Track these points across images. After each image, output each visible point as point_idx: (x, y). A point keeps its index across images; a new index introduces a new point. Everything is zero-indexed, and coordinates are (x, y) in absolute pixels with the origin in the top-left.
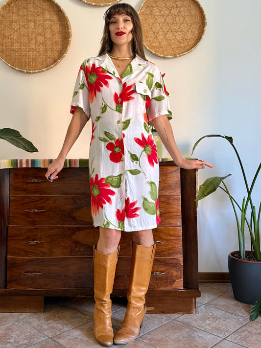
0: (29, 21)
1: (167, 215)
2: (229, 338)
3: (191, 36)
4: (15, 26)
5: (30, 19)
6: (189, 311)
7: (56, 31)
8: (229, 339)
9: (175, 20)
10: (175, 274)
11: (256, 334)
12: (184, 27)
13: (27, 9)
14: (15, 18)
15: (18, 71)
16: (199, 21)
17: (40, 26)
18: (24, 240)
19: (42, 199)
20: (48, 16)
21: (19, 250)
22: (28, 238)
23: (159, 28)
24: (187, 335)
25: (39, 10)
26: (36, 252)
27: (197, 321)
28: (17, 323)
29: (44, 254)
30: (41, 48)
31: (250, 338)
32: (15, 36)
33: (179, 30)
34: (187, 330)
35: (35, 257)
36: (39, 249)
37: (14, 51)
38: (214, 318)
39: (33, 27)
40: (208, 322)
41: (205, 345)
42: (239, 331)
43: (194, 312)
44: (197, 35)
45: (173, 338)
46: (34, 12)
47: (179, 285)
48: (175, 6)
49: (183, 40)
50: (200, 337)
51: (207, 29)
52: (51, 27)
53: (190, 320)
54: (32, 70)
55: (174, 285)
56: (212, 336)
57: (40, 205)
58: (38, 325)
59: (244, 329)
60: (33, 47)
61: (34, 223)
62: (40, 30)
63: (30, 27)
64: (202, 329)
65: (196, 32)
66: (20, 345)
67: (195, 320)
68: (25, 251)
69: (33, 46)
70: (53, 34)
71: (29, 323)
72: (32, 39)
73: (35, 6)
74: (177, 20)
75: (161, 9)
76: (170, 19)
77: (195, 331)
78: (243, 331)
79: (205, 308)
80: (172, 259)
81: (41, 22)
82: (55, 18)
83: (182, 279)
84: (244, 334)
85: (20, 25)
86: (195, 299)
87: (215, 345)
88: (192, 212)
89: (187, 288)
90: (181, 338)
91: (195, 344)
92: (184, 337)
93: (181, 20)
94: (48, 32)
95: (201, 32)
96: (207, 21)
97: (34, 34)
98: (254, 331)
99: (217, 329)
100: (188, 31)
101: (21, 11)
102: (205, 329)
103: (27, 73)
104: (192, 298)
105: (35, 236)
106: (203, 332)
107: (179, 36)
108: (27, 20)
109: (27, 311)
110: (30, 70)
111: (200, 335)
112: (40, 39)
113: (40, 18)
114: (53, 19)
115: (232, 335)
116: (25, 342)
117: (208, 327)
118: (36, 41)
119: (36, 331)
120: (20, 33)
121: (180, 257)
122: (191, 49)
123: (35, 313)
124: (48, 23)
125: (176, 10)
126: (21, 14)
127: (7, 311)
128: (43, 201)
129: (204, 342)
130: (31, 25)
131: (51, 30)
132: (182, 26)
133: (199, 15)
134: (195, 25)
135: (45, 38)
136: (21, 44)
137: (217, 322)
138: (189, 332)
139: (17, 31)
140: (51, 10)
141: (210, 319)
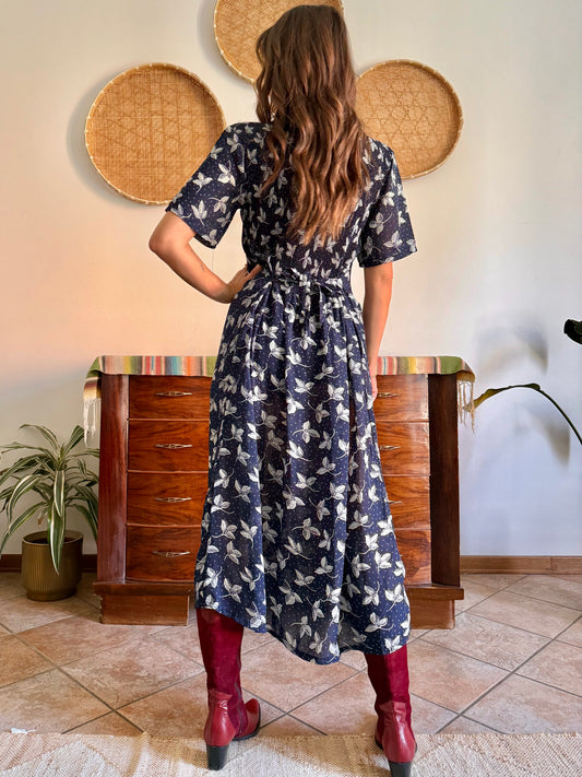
0: (152, 113)
1: (404, 456)
2: (522, 670)
3: (435, 142)
4: (128, 122)
5: (154, 110)
6: (441, 623)
7: (200, 132)
8: (520, 671)
9: (407, 115)
10: (417, 557)
11: (566, 664)
12: (424, 127)
13: (149, 92)
14: (127, 107)
15: (135, 201)
16: (448, 116)
17: (172, 123)
18: (156, 495)
19: (186, 425)
20: (185, 105)
21: (148, 512)
22: (163, 492)
23: (379, 127)
24: (446, 666)
25: (171, 96)
26: (178, 516)
27: (458, 642)
28: (145, 644)
29: (191, 520)
30: (174, 161)
31: (558, 671)
32: (129, 140)
33: (415, 132)
34: (445, 657)
35: (175, 526)
36: (182, 511)
37: (127, 166)
38: (487, 635)
39: (160, 124)
40: (478, 643)
41: (481, 683)
42: (536, 658)
43: (452, 626)
44: (445, 142)
45: (423, 671)
46: (161, 98)
47: (425, 576)
48: (408, 90)
49: (420, 149)
51: (463, 132)
52: (191, 124)
53: (446, 639)
54: (159, 200)
55: (415, 577)
56: (490, 667)
57: (183, 436)
58: (182, 647)
59: (543, 653)
60: (161, 159)
61: (171, 467)
62: (171, 129)
63: (154, 123)
64: (471, 655)
65: (445, 137)
66: (159, 682)
67: (456, 640)
68: (157, 515)
69: (159, 157)
70: (195, 136)
71: (166, 642)
72: (158, 145)
73: (163, 88)
74: (411, 113)
75: (383, 94)
76: (398, 113)
77: (462, 659)
78: (543, 659)
79: (467, 617)
80: (412, 532)
81: (174, 115)
82: (198, 108)
83: (430, 567)
84: (545, 664)
85: (136, 120)
86: (453, 602)
87: (500, 683)
88: (449, 452)
89: (439, 583)
90: (437, 671)
92: (441, 669)
93: (419, 115)
94: (186, 134)
95: (454, 138)
96: (464, 117)
97: (161, 137)
98: (562, 659)
99: (497, 655)
100: (430, 134)
101: (138, 96)
102: (476, 655)
103: (150, 204)
104: (448, 600)
105: (177, 487)
106: (475, 661)
107: (415, 142)
108: (150, 111)
109: (159, 622)
110: (154, 199)
111: (470, 666)
112: (172, 145)
113: (171, 109)
114: (194, 109)
115: (525, 666)
116: (167, 676)
117: (479, 651)
118: (165, 149)
119: (182, 658)
120: (137, 134)
121: (427, 528)
122: (436, 164)
123: (173, 625)
124: (185, 118)
125: (409, 98)
126: (138, 101)
127: (122, 621)
128: (187, 429)
129: (478, 678)
130: (157, 120)
131: (192, 130)
132: (419, 125)
133: (449, 107)
134: (442, 125)
135: (180, 143)
136: (138, 153)
137: (493, 643)
138: (448, 661)
139: (130, 130)
140: (192, 94)
141: (481, 637)
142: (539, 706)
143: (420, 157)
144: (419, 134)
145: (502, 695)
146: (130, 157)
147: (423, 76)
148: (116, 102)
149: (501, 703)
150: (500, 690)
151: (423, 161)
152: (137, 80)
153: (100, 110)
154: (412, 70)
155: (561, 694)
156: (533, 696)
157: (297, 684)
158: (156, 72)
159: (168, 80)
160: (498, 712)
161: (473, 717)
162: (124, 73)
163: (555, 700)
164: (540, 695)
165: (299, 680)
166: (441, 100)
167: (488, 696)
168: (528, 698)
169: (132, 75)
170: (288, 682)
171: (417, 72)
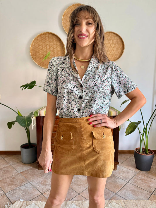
0: (47, 45)
2: (130, 181)
3: (118, 53)
4: (41, 47)
7: (59, 50)
9: (111, 46)
11: (140, 180)
12: (115, 49)
13: (46, 39)
14: (40, 43)
15: (43, 68)
16: (121, 46)
17: (52, 47)
20: (55, 43)
24: (114, 181)
25: (51, 40)
27: (117, 174)
31: (138, 182)
32: (41, 52)
33: (113, 50)
34: (114, 178)
37: (41, 59)
38: (123, 172)
39: (49, 48)
40: (121, 174)
42: (133, 178)
43: (116, 170)
44: (120, 53)
45: (109, 182)
46: (49, 41)
48: (111, 39)
49: (114, 55)
50: (119, 181)
51: (125, 51)
52: (57, 48)
53: (114, 173)
56: (123, 181)
59: (135, 177)
62: (52, 49)
63: (47, 47)
64: (119, 177)
65: (120, 52)
70: (58, 51)
73: (49, 38)
74: (112, 45)
77: (117, 179)
78: (135, 178)
79: (120, 167)
82: (58, 44)
84: (135, 180)
85: (43, 46)
86: (116, 165)
87: (125, 185)
90: (112, 182)
91: (118, 185)
92: (113, 181)
93: (114, 46)
95: (122, 52)
96: (125, 47)
98: (139, 178)
99: (125, 177)
100: (116, 51)
101: (43, 40)
107: (113, 53)
111: (119, 180)
113: (52, 44)
114: (57, 44)
115: (131, 180)
117: (121, 176)
120: (43, 50)
124: (55, 46)
125: (111, 41)
126: (43, 42)
129: (121, 184)
130: (48, 46)
131: (57, 49)
132: (114, 48)
133: (121, 44)
134: (119, 48)
135: (54, 53)
136: (43, 55)
137: (125, 174)
138: (114, 179)
139: (41, 49)
140: (57, 40)
141: (122, 172)
142: (133, 191)
143: (114, 57)
144: (114, 51)
145: (125, 188)
146: (41, 56)
147: (115, 36)
148: (37, 42)
149: (125, 191)
150: (125, 187)
151: (115, 58)
152: (43, 36)
153: (33, 44)
154: (113, 34)
155: (138, 188)
156: (132, 189)
157: (81, 186)
158: (48, 34)
159: (50, 36)
160: (124, 193)
161: (118, 194)
162: (39, 35)
163: (136, 190)
164: (133, 188)
165: (82, 185)
166: (120, 42)
167: (122, 189)
168: (131, 189)
169: (41, 35)
170: (79, 186)
171: (114, 34)
